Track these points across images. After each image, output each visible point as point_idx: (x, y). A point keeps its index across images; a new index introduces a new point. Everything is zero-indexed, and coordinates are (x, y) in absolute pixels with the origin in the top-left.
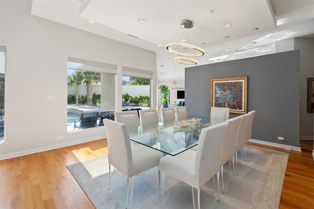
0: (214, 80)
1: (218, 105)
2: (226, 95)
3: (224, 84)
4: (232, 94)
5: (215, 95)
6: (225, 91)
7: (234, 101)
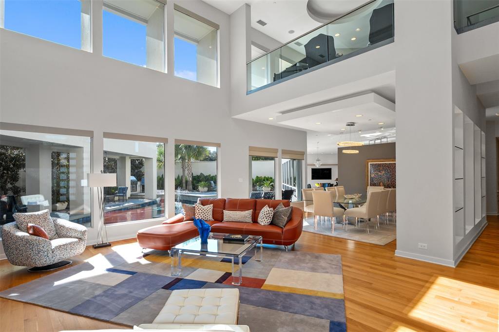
0: (368, 161)
1: (373, 185)
2: (381, 175)
3: (379, 165)
4: (386, 174)
5: (370, 175)
6: (380, 172)
7: (389, 181)
